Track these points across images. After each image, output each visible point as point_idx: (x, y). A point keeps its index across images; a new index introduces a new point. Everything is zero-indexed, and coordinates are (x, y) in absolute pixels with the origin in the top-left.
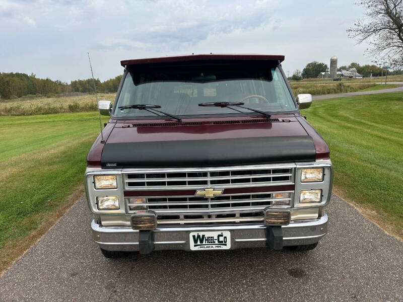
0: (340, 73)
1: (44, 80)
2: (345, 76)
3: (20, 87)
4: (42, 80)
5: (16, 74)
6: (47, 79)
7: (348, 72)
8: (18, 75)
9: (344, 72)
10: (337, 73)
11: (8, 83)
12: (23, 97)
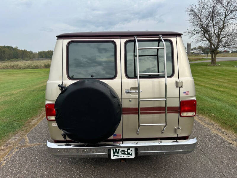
0: (192, 51)
1: (23, 50)
2: (195, 53)
3: (9, 54)
4: (22, 50)
5: (7, 46)
6: (25, 50)
7: (197, 51)
8: (8, 47)
9: (195, 51)
10: (191, 52)
11: (4, 51)
12: (11, 60)
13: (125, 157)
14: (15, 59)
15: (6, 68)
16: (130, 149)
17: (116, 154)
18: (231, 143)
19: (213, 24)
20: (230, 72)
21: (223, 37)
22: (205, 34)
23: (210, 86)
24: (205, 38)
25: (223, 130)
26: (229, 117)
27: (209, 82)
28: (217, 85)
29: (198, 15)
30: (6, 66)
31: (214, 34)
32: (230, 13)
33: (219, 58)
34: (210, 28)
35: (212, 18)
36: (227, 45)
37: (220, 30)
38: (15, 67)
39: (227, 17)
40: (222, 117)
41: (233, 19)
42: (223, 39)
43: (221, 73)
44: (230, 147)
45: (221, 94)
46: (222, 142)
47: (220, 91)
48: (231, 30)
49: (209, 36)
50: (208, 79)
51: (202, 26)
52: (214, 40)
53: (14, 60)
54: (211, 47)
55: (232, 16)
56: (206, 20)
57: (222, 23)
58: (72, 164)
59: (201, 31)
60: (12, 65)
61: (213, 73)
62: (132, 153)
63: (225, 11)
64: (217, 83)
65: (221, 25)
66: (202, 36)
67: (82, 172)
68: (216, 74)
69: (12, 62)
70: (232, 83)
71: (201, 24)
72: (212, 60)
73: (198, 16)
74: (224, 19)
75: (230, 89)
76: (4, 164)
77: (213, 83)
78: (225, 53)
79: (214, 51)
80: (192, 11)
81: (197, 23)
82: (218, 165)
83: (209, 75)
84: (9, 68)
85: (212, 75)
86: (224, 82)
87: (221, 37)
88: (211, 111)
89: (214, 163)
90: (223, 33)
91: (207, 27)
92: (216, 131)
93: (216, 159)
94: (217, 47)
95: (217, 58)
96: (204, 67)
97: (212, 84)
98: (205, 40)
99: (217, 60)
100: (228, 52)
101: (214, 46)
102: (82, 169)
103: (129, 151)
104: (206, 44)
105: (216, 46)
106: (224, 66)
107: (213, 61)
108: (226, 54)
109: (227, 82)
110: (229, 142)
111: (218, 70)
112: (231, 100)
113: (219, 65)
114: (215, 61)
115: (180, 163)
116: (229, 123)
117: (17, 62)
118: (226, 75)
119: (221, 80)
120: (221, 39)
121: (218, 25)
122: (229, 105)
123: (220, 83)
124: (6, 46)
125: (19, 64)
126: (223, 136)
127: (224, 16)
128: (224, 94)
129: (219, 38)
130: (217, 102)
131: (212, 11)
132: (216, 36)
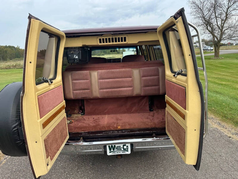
0: (195, 45)
3: (11, 54)
8: (10, 47)
9: (198, 44)
11: (6, 51)
12: (13, 59)
13: (121, 153)
14: (17, 58)
15: (8, 68)
16: (125, 145)
17: (112, 150)
18: (230, 137)
19: (216, 16)
20: (234, 65)
21: (226, 29)
22: (207, 27)
23: (213, 80)
24: (208, 31)
25: (223, 124)
26: (229, 111)
27: (212, 76)
28: (219, 79)
29: (200, 7)
30: (9, 65)
31: (217, 26)
32: (233, 4)
33: (222, 51)
34: (213, 20)
35: (215, 10)
36: (230, 37)
37: (223, 22)
38: (17, 67)
39: (230, 8)
40: (222, 110)
41: (236, 10)
42: (226, 31)
43: (224, 66)
44: (229, 141)
45: (223, 88)
46: (221, 136)
47: (222, 84)
48: (234, 22)
49: (212, 28)
50: (211, 72)
51: (204, 18)
52: (217, 33)
53: (16, 60)
54: (214, 39)
55: (235, 7)
56: (208, 12)
57: (225, 15)
58: (70, 161)
59: (203, 24)
60: (14, 64)
61: (217, 66)
62: (128, 149)
63: (228, 2)
64: (219, 77)
65: (223, 16)
66: (205, 29)
67: (80, 169)
68: (219, 67)
69: (15, 61)
70: (236, 76)
71: (203, 16)
72: (215, 53)
73: (200, 9)
74: (227, 10)
75: (233, 82)
76: (4, 163)
77: (216, 76)
78: (229, 45)
79: (217, 44)
80: (194, 3)
81: (199, 16)
82: (216, 160)
83: (212, 69)
84: (12, 67)
85: (215, 68)
86: (227, 75)
87: (224, 30)
88: (211, 105)
89: (212, 157)
90: (226, 25)
91: (209, 19)
92: (216, 125)
93: (214, 153)
94: (221, 40)
95: (220, 51)
96: (207, 60)
97: (214, 78)
98: (208, 33)
99: (220, 53)
100: (232, 44)
101: (217, 39)
102: (80, 166)
103: (125, 147)
104: (209, 37)
105: (219, 39)
106: (228, 59)
107: (217, 54)
108: (230, 47)
109: (230, 75)
110: (228, 135)
111: (222, 63)
112: (233, 93)
113: (223, 58)
114: (219, 54)
115: (178, 157)
116: (229, 117)
117: (19, 62)
118: (229, 68)
119: (224, 74)
120: (224, 31)
121: (221, 17)
122: (230, 98)
123: (223, 76)
124: (8, 46)
125: (21, 63)
126: (222, 130)
127: (227, 7)
128: (227, 88)
129: (221, 30)
130: (218, 96)
131: (214, 2)
132: (219, 28)
